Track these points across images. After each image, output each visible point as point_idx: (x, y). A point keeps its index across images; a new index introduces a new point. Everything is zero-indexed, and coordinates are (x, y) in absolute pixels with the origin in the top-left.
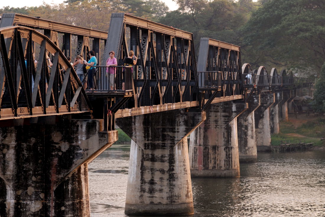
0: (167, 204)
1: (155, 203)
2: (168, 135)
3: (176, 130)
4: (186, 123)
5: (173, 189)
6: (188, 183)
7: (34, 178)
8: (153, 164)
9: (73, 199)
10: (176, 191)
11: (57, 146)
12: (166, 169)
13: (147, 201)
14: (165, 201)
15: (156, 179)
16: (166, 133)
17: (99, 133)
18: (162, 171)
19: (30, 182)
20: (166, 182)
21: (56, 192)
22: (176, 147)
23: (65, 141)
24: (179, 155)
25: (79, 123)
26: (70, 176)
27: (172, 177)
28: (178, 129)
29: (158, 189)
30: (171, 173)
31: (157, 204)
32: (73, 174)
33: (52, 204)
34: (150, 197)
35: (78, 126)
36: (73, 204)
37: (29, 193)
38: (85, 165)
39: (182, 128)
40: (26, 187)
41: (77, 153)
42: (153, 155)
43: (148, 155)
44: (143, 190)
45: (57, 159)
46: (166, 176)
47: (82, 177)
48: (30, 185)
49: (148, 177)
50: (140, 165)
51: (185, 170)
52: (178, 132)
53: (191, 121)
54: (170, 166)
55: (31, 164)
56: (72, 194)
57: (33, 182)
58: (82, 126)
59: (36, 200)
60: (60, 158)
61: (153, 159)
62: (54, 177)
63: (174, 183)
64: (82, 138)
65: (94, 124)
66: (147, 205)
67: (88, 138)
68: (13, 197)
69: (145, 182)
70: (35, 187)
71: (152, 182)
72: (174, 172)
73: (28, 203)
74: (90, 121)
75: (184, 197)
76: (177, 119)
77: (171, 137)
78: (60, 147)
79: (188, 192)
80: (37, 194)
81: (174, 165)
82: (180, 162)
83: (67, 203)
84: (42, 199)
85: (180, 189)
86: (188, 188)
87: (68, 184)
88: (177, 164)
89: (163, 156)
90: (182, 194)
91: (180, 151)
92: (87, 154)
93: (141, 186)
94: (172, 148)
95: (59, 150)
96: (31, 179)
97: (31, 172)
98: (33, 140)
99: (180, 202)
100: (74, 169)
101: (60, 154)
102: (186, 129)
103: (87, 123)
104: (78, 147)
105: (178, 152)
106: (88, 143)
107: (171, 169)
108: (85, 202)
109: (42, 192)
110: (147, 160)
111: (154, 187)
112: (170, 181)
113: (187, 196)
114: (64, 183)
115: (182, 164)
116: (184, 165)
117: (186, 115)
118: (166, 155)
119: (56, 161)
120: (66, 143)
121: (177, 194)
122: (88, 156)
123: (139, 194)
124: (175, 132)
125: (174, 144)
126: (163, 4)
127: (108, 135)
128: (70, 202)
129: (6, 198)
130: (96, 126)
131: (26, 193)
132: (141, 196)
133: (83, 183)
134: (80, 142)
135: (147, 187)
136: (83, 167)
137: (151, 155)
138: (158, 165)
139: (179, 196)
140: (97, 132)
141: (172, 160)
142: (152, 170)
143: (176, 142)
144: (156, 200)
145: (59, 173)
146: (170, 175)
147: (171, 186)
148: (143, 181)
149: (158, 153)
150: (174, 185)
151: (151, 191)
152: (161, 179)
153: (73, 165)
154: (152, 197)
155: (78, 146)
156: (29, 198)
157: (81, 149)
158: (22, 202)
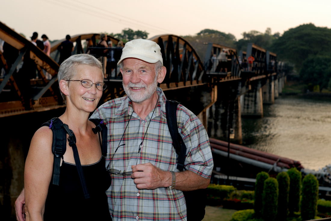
1: (249, 112)
4: (261, 83)
5: (256, 107)
6: (261, 106)
12: (253, 100)
14: (253, 112)
15: (250, 104)
16: (254, 87)
17: (246, 86)
22: (257, 92)
24: (258, 95)
29: (250, 107)
32: (236, 100)
33: (228, 110)
34: (247, 110)
35: (238, 84)
36: (235, 111)
43: (247, 95)
46: (253, 103)
47: (239, 101)
48: (221, 104)
50: (244, 99)
51: (260, 101)
53: (264, 83)
56: (235, 107)
59: (223, 109)
66: (246, 113)
67: (242, 88)
68: (214, 108)
69: (245, 105)
72: (256, 101)
87: (234, 104)
88: (257, 98)
99: (258, 112)
101: (232, 93)
103: (242, 83)
109: (225, 106)
117: (262, 80)
118: (254, 95)
120: (234, 89)
124: (257, 86)
127: (249, 87)
130: (245, 83)
132: (244, 110)
136: (239, 98)
142: (248, 100)
153: (236, 97)
156: (220, 108)
157: (239, 91)
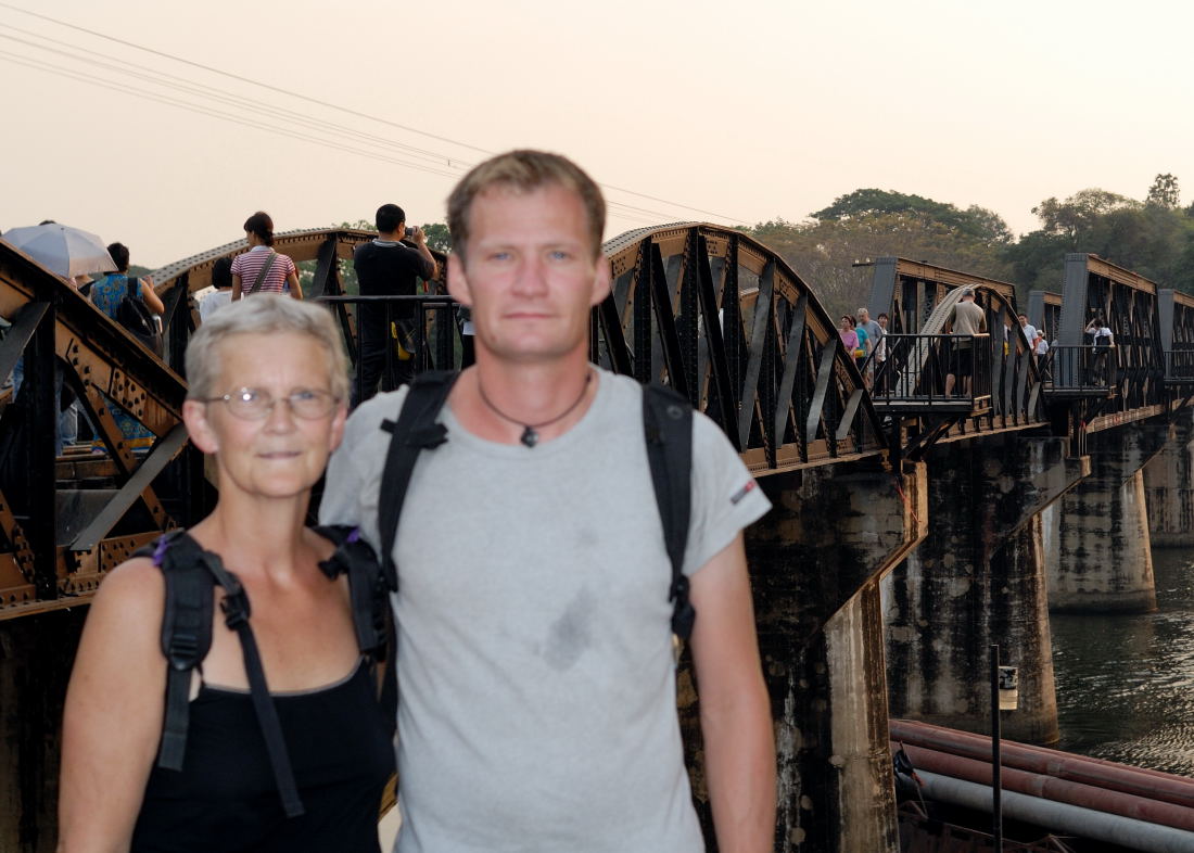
0: (1108, 593)
1: (1087, 590)
2: (1109, 467)
3: (1124, 458)
4: (1142, 444)
5: (1119, 564)
6: (1145, 553)
7: (954, 539)
8: (1083, 520)
9: (1022, 574)
10: (1125, 569)
11: (994, 483)
12: (1107, 529)
13: (1073, 587)
14: (1105, 588)
15: (1089, 548)
16: (1105, 464)
17: (1066, 461)
18: (1099, 533)
19: (947, 546)
20: (1106, 553)
21: (993, 562)
22: (1124, 488)
23: (1006, 476)
24: (1129, 503)
25: (1031, 444)
26: (1016, 534)
27: (1118, 544)
28: (1127, 456)
29: (1092, 566)
30: (1115, 535)
31: (1090, 593)
32: (1021, 531)
33: (987, 583)
34: (1077, 580)
35: (1030, 448)
36: (1022, 583)
37: (947, 565)
38: (1039, 516)
39: (1135, 454)
40: (941, 555)
41: (1028, 495)
42: (1082, 503)
43: (1073, 503)
44: (1064, 568)
45: (994, 506)
46: (1107, 542)
47: (1036, 535)
48: (948, 551)
49: (1073, 543)
50: (1059, 522)
51: (1140, 530)
52: (1128, 461)
53: (1152, 442)
54: (1114, 524)
55: (949, 515)
56: (1020, 565)
57: (954, 546)
58: (1035, 449)
59: (960, 575)
60: (999, 504)
61: (1082, 511)
62: (989, 537)
63: (1122, 554)
64: (1036, 470)
65: (1057, 445)
66: (1072, 595)
67: (1046, 469)
68: (919, 571)
69: (1068, 554)
70: (957, 555)
71: (1081, 553)
72: (1120, 534)
73: (945, 581)
74: (1051, 439)
75: (1139, 579)
76: (1126, 438)
77: (1114, 470)
78: (998, 485)
79: (1146, 570)
80: (960, 566)
81: (1121, 521)
82: (1131, 515)
83: (1012, 582)
84: (970, 575)
85: (1133, 564)
86: (1146, 563)
87: (1012, 549)
88: (1126, 518)
89: (1100, 506)
90: (1135, 575)
91: (1131, 496)
92: (1046, 497)
93: (1061, 560)
94: (1117, 490)
95: (998, 490)
96: (950, 540)
97: (950, 529)
98: (952, 474)
99: (1133, 588)
100: (1023, 522)
101: (999, 497)
102: (1142, 455)
103: (1046, 444)
104: (1030, 486)
105: (1128, 499)
106: (1046, 478)
107: (1116, 529)
108: (1040, 580)
109: (969, 563)
110: (1072, 513)
111: (1085, 561)
112: (1113, 550)
113: (1144, 577)
114: (1004, 548)
115: (1135, 519)
116: (1139, 522)
117: (1142, 430)
118: (1107, 504)
119: (991, 509)
120: (1010, 478)
121: (1126, 575)
122: (1049, 499)
123: (1057, 575)
124: (1121, 461)
125: (1121, 483)
126: (995, 218)
127: (1081, 463)
128: (1017, 580)
129: (906, 573)
130: (1060, 449)
131: (942, 563)
132: (1062, 578)
133: (1037, 547)
134: (1032, 477)
135: (1071, 561)
136: (1035, 519)
137: (1079, 502)
138: (1091, 522)
139: (1130, 579)
140: (1062, 459)
141: (1116, 513)
142: (1081, 530)
143: (1123, 480)
144: (1089, 586)
145: (997, 529)
146: (1114, 540)
147: (1117, 560)
148: (1064, 551)
149: (1091, 500)
150: (1122, 559)
151: (1080, 569)
152: (1098, 546)
153: (1023, 516)
154: (1082, 580)
155: (1030, 483)
156: (946, 573)
157: (1035, 489)
158: (935, 579)
